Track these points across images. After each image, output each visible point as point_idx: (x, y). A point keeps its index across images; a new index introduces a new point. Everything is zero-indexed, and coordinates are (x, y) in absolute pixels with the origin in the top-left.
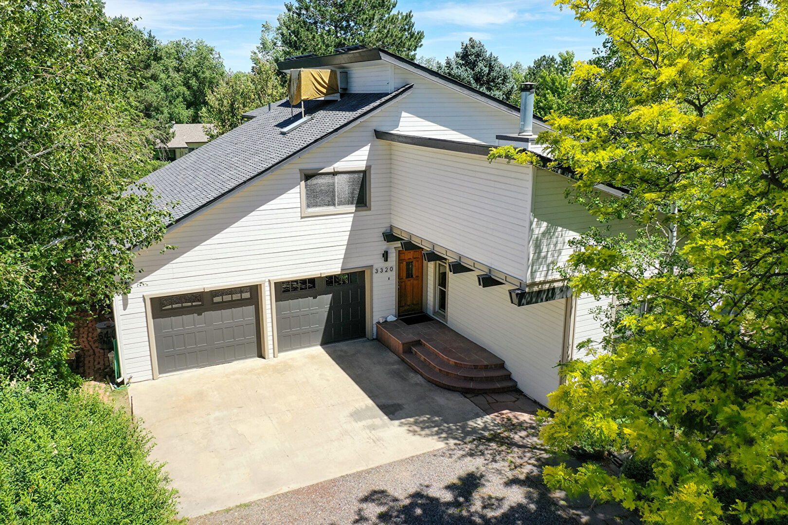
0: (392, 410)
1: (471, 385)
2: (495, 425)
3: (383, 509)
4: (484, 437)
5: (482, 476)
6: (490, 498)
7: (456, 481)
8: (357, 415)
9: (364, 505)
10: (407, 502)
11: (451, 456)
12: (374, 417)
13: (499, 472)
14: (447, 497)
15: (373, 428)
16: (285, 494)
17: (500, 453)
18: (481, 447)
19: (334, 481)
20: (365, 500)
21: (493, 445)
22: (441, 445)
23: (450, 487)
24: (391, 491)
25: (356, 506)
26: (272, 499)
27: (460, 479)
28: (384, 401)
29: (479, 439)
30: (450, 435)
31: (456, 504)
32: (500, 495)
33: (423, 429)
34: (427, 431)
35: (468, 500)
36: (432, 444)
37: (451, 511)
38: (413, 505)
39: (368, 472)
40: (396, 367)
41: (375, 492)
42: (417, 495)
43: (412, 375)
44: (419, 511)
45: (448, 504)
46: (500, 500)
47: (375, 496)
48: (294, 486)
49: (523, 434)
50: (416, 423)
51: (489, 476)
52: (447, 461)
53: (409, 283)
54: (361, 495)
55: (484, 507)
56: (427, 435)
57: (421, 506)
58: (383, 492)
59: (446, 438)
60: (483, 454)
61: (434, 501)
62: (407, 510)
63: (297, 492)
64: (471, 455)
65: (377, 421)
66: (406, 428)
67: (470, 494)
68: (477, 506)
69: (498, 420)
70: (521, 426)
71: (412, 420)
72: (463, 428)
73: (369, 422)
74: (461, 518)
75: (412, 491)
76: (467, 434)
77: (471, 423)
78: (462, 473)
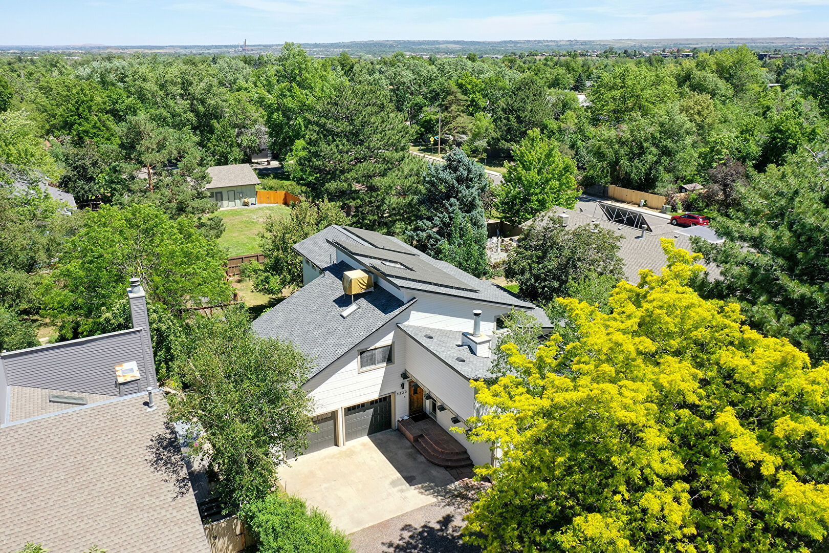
0: (410, 480)
1: (449, 464)
2: (461, 487)
3: (410, 534)
4: (455, 495)
5: (453, 516)
6: (456, 527)
7: (441, 519)
8: (394, 484)
9: (403, 532)
10: (421, 530)
11: (439, 506)
12: (402, 484)
13: (460, 514)
14: (438, 527)
15: (402, 491)
16: (368, 528)
17: (461, 503)
18: (453, 501)
19: (388, 521)
20: (403, 529)
21: (459, 499)
22: (435, 500)
23: (439, 522)
24: (413, 525)
25: (399, 533)
26: (363, 530)
27: (443, 518)
28: (405, 474)
29: (452, 496)
30: (439, 493)
31: (441, 530)
32: (460, 525)
33: (426, 491)
34: (428, 492)
35: (446, 528)
36: (431, 499)
37: (439, 533)
38: (423, 532)
39: (402, 515)
40: (410, 450)
41: (406, 526)
42: (425, 526)
43: (419, 456)
44: (426, 534)
45: (438, 530)
46: (460, 527)
47: (407, 527)
48: (371, 524)
49: (473, 492)
50: (422, 487)
51: (456, 516)
52: (437, 508)
53: (415, 397)
54: (401, 527)
55: (453, 531)
56: (428, 495)
57: (426, 532)
58: (410, 525)
59: (437, 496)
60: (454, 504)
61: (432, 529)
62: (421, 533)
63: (373, 527)
64: (448, 505)
65: (404, 487)
66: (418, 490)
67: (447, 525)
68: (450, 531)
69: (462, 485)
70: (472, 488)
71: (420, 486)
72: (445, 489)
73: (400, 487)
74: (443, 536)
75: (422, 525)
76: (447, 493)
77: (448, 486)
78: (444, 515)
